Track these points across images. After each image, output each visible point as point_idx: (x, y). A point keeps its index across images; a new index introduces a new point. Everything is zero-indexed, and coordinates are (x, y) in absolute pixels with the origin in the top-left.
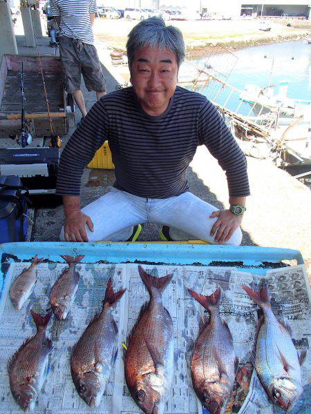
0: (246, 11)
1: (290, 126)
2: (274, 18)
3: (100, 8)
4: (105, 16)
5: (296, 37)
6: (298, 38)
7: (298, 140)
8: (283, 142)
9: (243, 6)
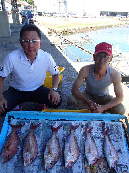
0: (102, 14)
1: (120, 61)
2: (113, 17)
3: (43, 12)
4: (45, 15)
5: (122, 24)
6: (123, 25)
7: (123, 67)
8: (116, 68)
9: (101, 12)
